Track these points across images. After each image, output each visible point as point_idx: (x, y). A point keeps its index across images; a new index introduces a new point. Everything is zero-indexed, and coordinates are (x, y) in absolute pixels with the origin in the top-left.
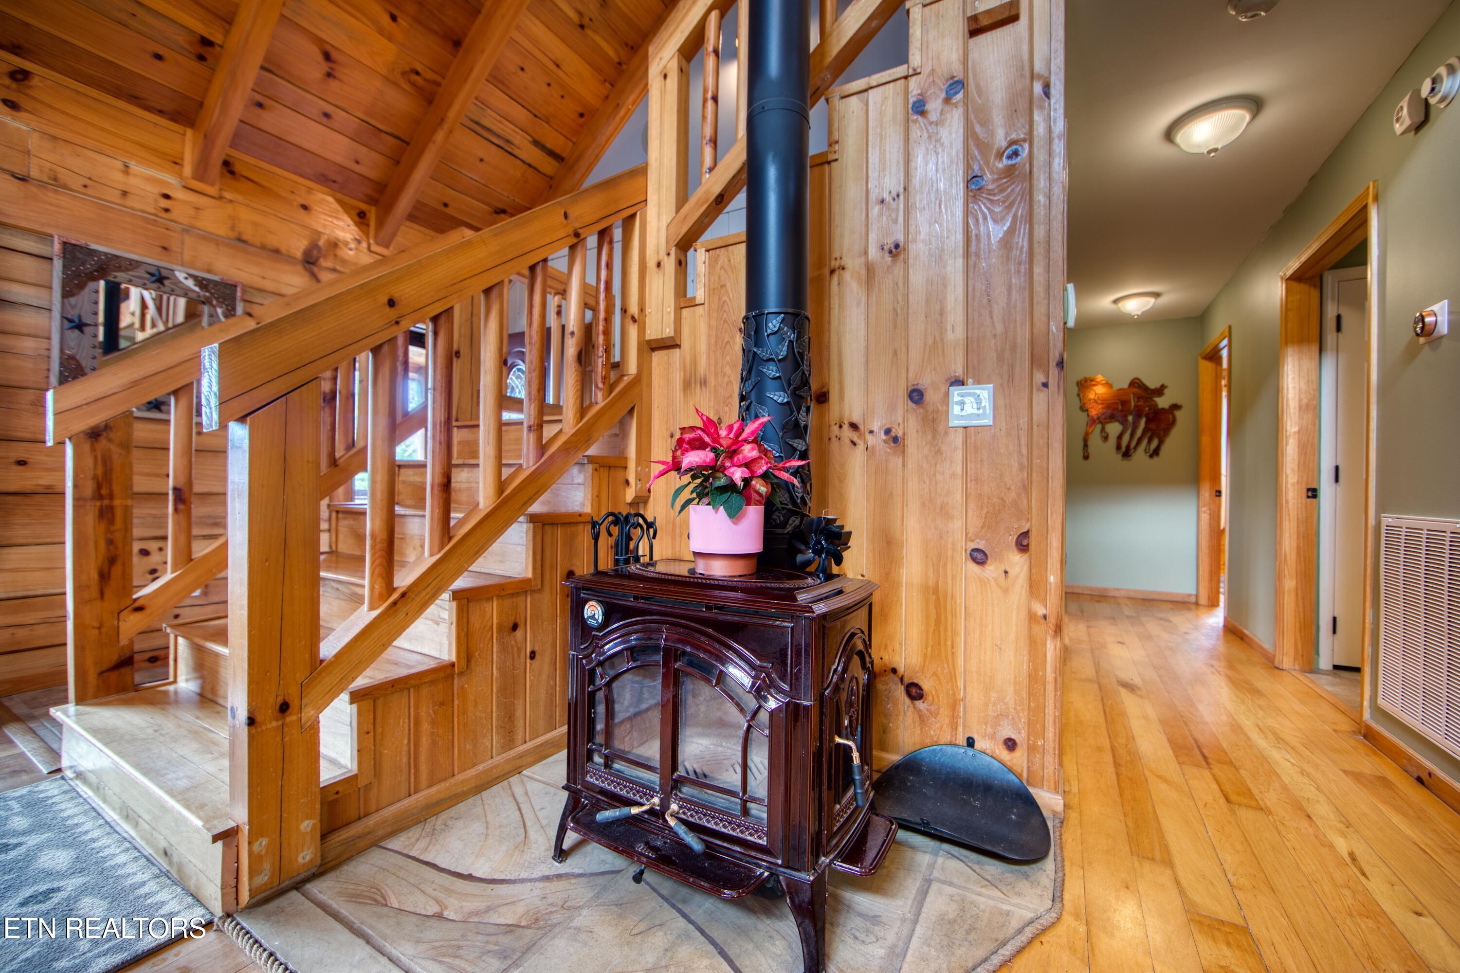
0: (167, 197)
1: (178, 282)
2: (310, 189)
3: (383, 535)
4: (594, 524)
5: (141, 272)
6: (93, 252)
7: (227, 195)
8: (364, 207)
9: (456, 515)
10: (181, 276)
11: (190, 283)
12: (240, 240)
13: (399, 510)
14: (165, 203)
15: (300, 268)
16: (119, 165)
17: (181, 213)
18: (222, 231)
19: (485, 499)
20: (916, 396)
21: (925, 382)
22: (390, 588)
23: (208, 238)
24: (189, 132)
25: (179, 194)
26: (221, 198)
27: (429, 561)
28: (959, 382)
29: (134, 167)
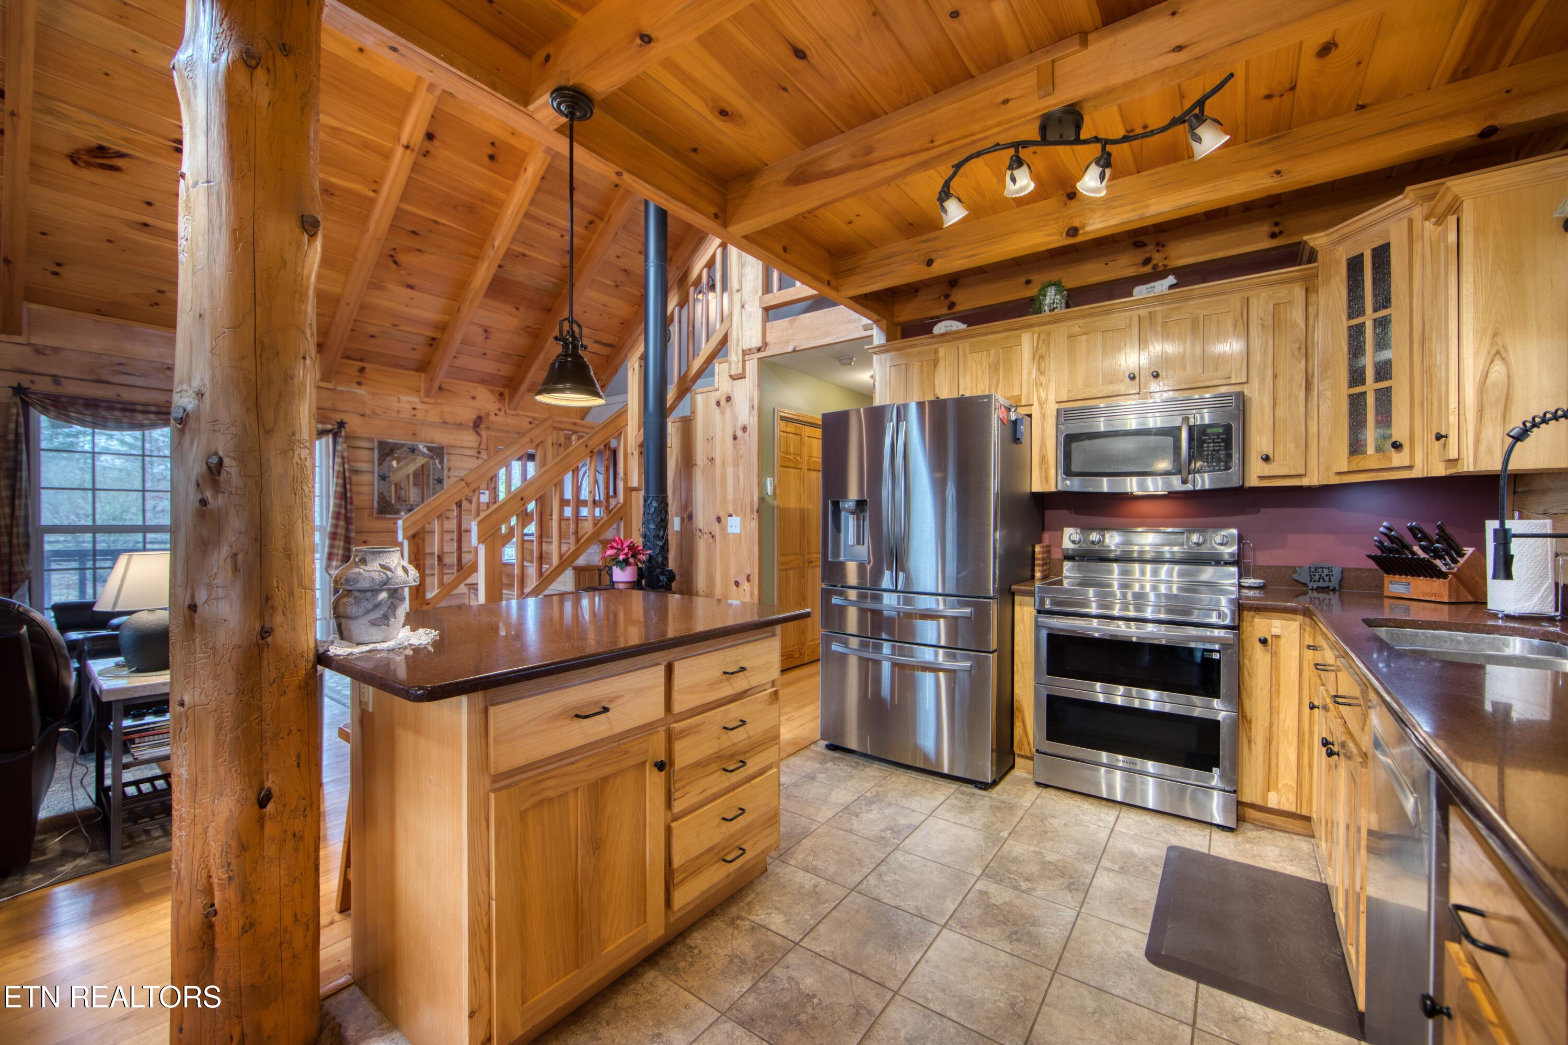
0: (414, 409)
1: (420, 450)
2: (476, 388)
3: (520, 575)
4: (600, 570)
5: (406, 449)
6: (389, 443)
7: (439, 401)
8: (502, 390)
9: (545, 567)
10: (421, 447)
11: (425, 450)
12: (445, 423)
13: (526, 564)
14: (413, 412)
15: (471, 432)
16: (396, 399)
17: (420, 415)
18: (437, 419)
19: (555, 561)
20: (719, 520)
21: (722, 514)
22: (523, 593)
23: (432, 425)
24: (423, 375)
25: (419, 406)
26: (436, 403)
27: (535, 584)
28: (730, 516)
29: (403, 398)
